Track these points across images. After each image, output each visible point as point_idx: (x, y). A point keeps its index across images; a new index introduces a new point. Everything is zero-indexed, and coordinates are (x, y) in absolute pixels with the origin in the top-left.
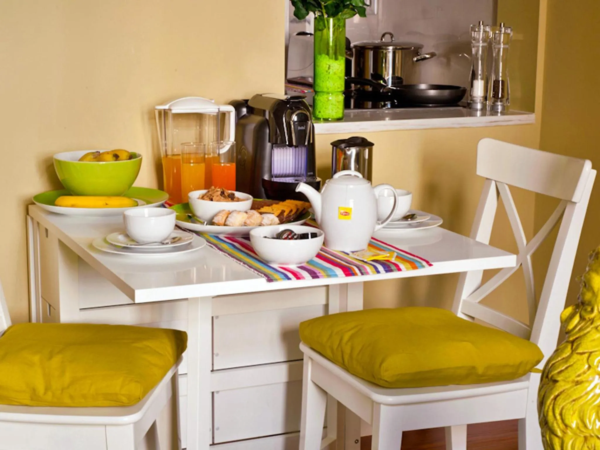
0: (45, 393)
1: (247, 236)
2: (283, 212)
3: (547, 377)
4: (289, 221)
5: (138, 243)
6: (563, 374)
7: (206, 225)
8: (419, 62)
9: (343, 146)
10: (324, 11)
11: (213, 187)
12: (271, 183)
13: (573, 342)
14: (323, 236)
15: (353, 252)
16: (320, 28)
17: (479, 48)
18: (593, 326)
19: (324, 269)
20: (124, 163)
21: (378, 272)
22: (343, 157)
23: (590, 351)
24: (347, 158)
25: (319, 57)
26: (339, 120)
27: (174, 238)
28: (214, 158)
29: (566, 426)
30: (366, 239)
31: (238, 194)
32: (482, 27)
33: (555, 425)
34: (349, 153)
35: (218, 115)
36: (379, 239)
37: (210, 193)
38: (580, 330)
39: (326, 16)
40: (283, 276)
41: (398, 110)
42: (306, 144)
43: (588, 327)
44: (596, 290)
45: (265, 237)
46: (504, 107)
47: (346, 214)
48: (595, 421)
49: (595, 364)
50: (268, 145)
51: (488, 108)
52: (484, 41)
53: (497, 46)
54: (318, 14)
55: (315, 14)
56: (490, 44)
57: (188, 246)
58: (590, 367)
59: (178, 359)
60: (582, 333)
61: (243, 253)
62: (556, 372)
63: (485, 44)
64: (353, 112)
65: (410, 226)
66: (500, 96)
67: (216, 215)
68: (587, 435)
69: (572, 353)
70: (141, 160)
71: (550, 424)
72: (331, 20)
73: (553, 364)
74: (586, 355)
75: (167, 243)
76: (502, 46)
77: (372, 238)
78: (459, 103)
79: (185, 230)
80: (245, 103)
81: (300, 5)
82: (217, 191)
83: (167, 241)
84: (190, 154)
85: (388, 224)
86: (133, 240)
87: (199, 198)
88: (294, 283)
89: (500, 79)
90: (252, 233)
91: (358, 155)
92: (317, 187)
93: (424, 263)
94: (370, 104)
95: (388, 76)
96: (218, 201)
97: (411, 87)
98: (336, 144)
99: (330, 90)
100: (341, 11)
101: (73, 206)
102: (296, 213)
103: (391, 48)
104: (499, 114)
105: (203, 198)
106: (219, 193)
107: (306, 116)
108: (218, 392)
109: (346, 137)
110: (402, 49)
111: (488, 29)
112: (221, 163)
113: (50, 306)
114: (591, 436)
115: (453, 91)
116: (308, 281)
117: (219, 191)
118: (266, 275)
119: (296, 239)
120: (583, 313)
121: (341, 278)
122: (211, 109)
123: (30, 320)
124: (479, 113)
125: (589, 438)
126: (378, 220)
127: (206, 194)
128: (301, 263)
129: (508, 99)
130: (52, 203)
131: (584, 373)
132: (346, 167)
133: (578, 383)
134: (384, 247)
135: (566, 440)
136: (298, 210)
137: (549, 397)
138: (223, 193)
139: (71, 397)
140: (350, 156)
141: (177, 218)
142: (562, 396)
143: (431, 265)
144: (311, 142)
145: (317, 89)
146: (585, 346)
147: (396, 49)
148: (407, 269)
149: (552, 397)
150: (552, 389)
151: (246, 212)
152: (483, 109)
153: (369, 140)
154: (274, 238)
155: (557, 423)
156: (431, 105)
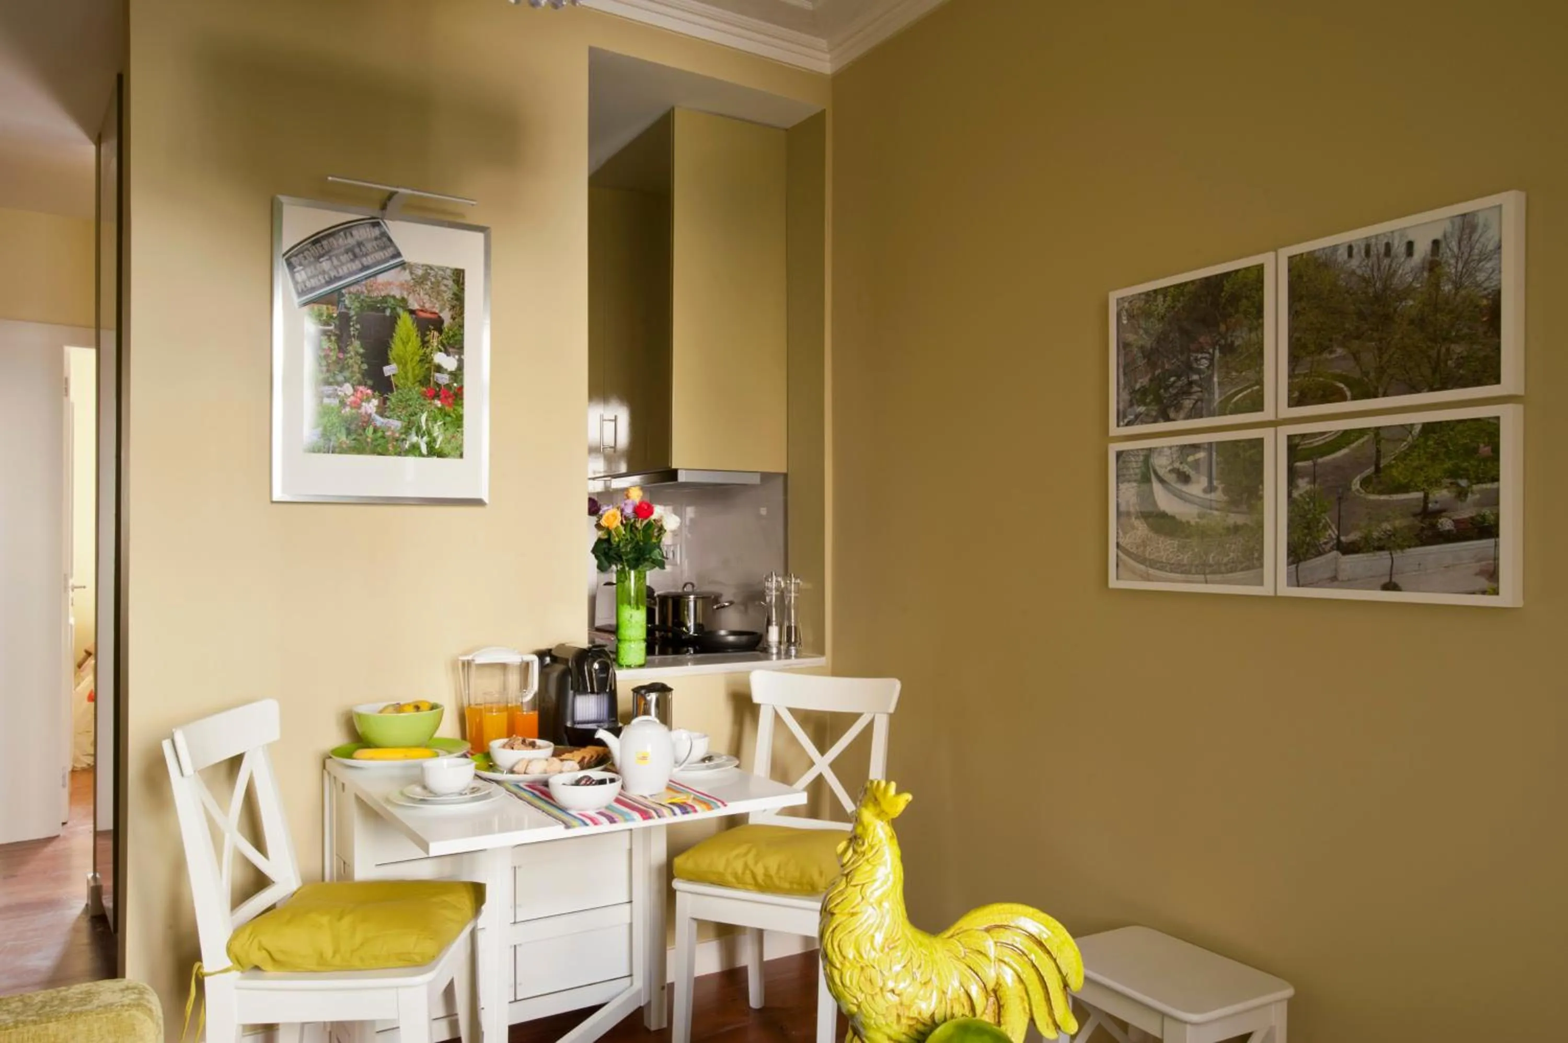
0: (334, 956)
1: (546, 784)
2: (584, 758)
3: (825, 910)
4: (589, 766)
5: (436, 795)
6: (839, 907)
7: (506, 773)
8: (719, 610)
9: (643, 692)
10: (625, 564)
11: (514, 736)
12: (574, 730)
13: (847, 875)
14: (621, 781)
15: (651, 796)
16: (622, 579)
17: (772, 597)
18: (864, 858)
19: (622, 814)
20: (425, 714)
21: (675, 814)
22: (643, 703)
23: (864, 882)
24: (647, 703)
25: (621, 606)
26: (641, 666)
27: (473, 788)
28: (517, 706)
29: (844, 957)
30: (664, 782)
31: (539, 742)
32: (774, 577)
33: (834, 957)
34: (648, 698)
35: (521, 665)
36: (677, 781)
37: (512, 742)
38: (853, 863)
39: (627, 569)
40: (580, 822)
41: (699, 656)
42: (608, 690)
43: (860, 860)
44: (865, 823)
45: (564, 784)
46: (797, 651)
47: (644, 758)
48: (869, 951)
49: (868, 895)
50: (571, 692)
51: (783, 652)
52: (777, 590)
53: (789, 595)
54: (620, 567)
55: (617, 567)
56: (782, 592)
57: (487, 796)
58: (863, 898)
59: (477, 911)
60: (855, 866)
61: (543, 801)
62: (833, 905)
63: (778, 593)
64: (657, 658)
65: (708, 768)
66: (793, 640)
67: (516, 763)
68: (864, 965)
69: (847, 886)
70: (442, 712)
71: (830, 956)
72: (632, 573)
73: (830, 898)
74: (860, 887)
75: (466, 794)
76: (793, 595)
77: (671, 781)
78: (757, 648)
79: (485, 779)
80: (549, 652)
81: (603, 558)
82: (519, 740)
83: (466, 791)
84: (491, 703)
85: (685, 767)
86: (431, 792)
87: (499, 747)
88: (592, 829)
89: (793, 625)
90: (551, 781)
91: (658, 700)
92: (617, 732)
93: (719, 804)
94: (670, 650)
95: (691, 624)
96: (519, 749)
97: (713, 633)
98: (637, 691)
99: (632, 638)
100: (641, 564)
101: (372, 759)
102: (596, 759)
103: (692, 597)
104: (793, 658)
105: (504, 746)
106: (520, 741)
107: (608, 664)
108: (520, 945)
109: (646, 683)
110: (703, 598)
111: (780, 579)
112: (523, 711)
113: (344, 863)
114: (867, 966)
115: (750, 637)
116: (605, 826)
117: (520, 739)
118: (564, 822)
119: (594, 785)
120: (855, 846)
121: (638, 822)
122: (514, 659)
123: (323, 879)
124: (774, 657)
125: (866, 968)
126: (676, 762)
127: (507, 743)
128: (598, 809)
129: (800, 644)
130: (350, 756)
131: (858, 904)
132: (646, 712)
133: (853, 914)
134: (679, 789)
135: (844, 971)
136: (598, 756)
137: (827, 930)
138: (524, 742)
139: (362, 959)
140: (651, 701)
141: (477, 767)
142: (839, 928)
143: (725, 805)
144: (613, 688)
145: (621, 637)
146: (858, 878)
147: (697, 598)
148: (703, 810)
149: (831, 929)
150: (830, 922)
151: (547, 760)
152: (779, 653)
153: (669, 685)
154: (573, 785)
155: (836, 956)
156: (730, 650)
